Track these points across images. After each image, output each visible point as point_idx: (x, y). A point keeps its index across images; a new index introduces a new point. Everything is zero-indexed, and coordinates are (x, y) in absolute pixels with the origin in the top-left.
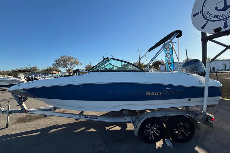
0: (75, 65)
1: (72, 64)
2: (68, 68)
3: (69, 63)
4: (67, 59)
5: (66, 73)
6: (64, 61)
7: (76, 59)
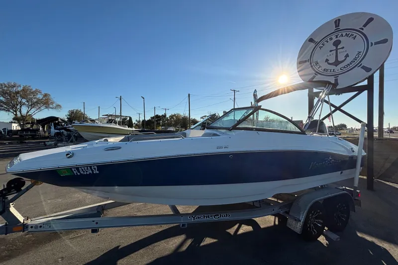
0: (42, 108)
1: (33, 105)
2: (20, 112)
3: (24, 101)
4: (18, 93)
5: (13, 125)
6: (10, 95)
7: (46, 95)
